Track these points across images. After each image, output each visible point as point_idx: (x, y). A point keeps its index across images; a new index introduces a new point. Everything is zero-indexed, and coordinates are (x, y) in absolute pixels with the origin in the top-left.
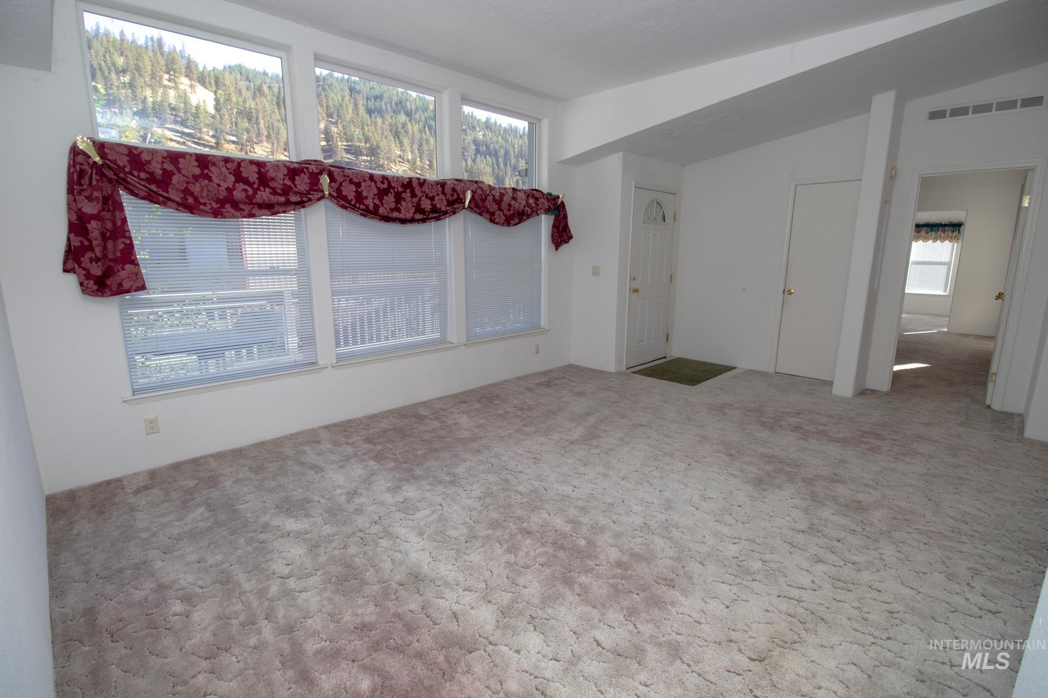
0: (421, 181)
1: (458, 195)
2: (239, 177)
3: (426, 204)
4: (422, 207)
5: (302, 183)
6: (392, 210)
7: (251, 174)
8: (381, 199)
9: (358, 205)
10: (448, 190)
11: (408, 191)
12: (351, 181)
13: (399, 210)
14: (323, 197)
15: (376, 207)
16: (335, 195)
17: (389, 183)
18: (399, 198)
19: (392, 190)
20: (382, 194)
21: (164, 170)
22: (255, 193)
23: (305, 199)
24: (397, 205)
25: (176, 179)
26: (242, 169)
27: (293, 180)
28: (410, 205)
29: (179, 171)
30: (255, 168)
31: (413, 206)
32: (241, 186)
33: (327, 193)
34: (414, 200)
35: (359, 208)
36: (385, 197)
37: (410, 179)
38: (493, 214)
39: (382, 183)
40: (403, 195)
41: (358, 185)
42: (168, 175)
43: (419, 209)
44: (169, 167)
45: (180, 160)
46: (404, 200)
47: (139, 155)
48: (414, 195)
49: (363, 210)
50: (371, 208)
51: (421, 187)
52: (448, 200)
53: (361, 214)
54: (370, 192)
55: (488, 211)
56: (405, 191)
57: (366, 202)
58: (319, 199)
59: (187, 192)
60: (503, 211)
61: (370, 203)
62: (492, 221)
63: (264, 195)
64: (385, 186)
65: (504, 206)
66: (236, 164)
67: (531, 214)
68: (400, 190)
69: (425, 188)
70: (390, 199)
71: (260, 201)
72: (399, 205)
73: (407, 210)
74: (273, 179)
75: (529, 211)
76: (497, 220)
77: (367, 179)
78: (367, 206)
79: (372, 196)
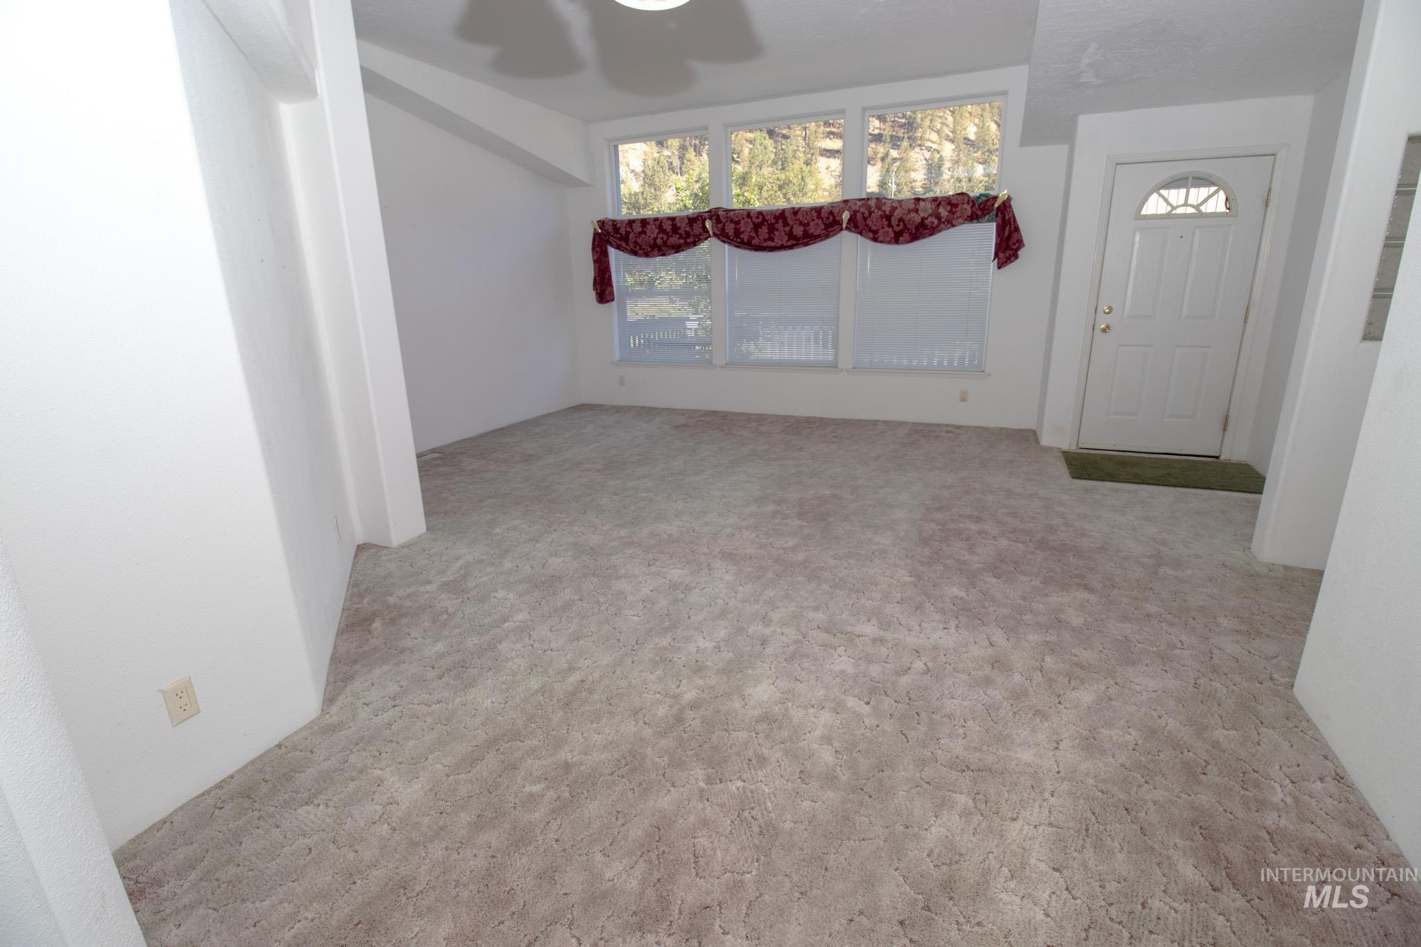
0: (796, 210)
1: (834, 217)
2: (661, 229)
3: (798, 231)
4: (794, 234)
5: (697, 228)
6: (765, 240)
7: (668, 226)
8: (757, 232)
9: (735, 239)
10: (824, 214)
11: (780, 221)
12: (732, 221)
13: (772, 240)
14: (709, 236)
15: (752, 238)
16: (718, 233)
17: (763, 216)
18: (772, 229)
19: (765, 223)
20: (757, 227)
21: (626, 231)
22: (668, 239)
23: (697, 240)
24: (770, 235)
25: (631, 236)
26: (663, 224)
27: (691, 226)
28: (783, 234)
29: (632, 230)
30: (670, 222)
31: (786, 234)
32: (660, 236)
33: (711, 233)
34: (787, 229)
35: (736, 242)
36: (760, 230)
37: (783, 211)
38: (875, 232)
39: (758, 218)
40: (776, 226)
41: (737, 223)
42: (628, 233)
43: (791, 236)
44: (629, 229)
45: (634, 224)
46: (777, 230)
47: (616, 225)
48: (786, 224)
49: (739, 243)
50: (746, 241)
51: (795, 216)
52: (825, 224)
53: (736, 246)
54: (747, 228)
55: (870, 230)
56: (777, 222)
57: (742, 236)
58: (706, 239)
59: (636, 243)
60: (892, 227)
61: (745, 237)
62: (875, 240)
63: (674, 240)
64: (760, 220)
65: (894, 221)
66: (660, 221)
67: (938, 226)
68: (773, 221)
69: (800, 216)
70: (764, 230)
71: (670, 244)
72: (772, 235)
73: (780, 237)
74: (680, 228)
75: (936, 222)
76: (881, 238)
77: (745, 217)
78: (742, 239)
79: (749, 230)
